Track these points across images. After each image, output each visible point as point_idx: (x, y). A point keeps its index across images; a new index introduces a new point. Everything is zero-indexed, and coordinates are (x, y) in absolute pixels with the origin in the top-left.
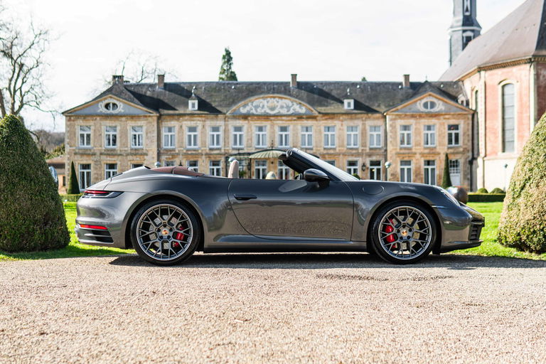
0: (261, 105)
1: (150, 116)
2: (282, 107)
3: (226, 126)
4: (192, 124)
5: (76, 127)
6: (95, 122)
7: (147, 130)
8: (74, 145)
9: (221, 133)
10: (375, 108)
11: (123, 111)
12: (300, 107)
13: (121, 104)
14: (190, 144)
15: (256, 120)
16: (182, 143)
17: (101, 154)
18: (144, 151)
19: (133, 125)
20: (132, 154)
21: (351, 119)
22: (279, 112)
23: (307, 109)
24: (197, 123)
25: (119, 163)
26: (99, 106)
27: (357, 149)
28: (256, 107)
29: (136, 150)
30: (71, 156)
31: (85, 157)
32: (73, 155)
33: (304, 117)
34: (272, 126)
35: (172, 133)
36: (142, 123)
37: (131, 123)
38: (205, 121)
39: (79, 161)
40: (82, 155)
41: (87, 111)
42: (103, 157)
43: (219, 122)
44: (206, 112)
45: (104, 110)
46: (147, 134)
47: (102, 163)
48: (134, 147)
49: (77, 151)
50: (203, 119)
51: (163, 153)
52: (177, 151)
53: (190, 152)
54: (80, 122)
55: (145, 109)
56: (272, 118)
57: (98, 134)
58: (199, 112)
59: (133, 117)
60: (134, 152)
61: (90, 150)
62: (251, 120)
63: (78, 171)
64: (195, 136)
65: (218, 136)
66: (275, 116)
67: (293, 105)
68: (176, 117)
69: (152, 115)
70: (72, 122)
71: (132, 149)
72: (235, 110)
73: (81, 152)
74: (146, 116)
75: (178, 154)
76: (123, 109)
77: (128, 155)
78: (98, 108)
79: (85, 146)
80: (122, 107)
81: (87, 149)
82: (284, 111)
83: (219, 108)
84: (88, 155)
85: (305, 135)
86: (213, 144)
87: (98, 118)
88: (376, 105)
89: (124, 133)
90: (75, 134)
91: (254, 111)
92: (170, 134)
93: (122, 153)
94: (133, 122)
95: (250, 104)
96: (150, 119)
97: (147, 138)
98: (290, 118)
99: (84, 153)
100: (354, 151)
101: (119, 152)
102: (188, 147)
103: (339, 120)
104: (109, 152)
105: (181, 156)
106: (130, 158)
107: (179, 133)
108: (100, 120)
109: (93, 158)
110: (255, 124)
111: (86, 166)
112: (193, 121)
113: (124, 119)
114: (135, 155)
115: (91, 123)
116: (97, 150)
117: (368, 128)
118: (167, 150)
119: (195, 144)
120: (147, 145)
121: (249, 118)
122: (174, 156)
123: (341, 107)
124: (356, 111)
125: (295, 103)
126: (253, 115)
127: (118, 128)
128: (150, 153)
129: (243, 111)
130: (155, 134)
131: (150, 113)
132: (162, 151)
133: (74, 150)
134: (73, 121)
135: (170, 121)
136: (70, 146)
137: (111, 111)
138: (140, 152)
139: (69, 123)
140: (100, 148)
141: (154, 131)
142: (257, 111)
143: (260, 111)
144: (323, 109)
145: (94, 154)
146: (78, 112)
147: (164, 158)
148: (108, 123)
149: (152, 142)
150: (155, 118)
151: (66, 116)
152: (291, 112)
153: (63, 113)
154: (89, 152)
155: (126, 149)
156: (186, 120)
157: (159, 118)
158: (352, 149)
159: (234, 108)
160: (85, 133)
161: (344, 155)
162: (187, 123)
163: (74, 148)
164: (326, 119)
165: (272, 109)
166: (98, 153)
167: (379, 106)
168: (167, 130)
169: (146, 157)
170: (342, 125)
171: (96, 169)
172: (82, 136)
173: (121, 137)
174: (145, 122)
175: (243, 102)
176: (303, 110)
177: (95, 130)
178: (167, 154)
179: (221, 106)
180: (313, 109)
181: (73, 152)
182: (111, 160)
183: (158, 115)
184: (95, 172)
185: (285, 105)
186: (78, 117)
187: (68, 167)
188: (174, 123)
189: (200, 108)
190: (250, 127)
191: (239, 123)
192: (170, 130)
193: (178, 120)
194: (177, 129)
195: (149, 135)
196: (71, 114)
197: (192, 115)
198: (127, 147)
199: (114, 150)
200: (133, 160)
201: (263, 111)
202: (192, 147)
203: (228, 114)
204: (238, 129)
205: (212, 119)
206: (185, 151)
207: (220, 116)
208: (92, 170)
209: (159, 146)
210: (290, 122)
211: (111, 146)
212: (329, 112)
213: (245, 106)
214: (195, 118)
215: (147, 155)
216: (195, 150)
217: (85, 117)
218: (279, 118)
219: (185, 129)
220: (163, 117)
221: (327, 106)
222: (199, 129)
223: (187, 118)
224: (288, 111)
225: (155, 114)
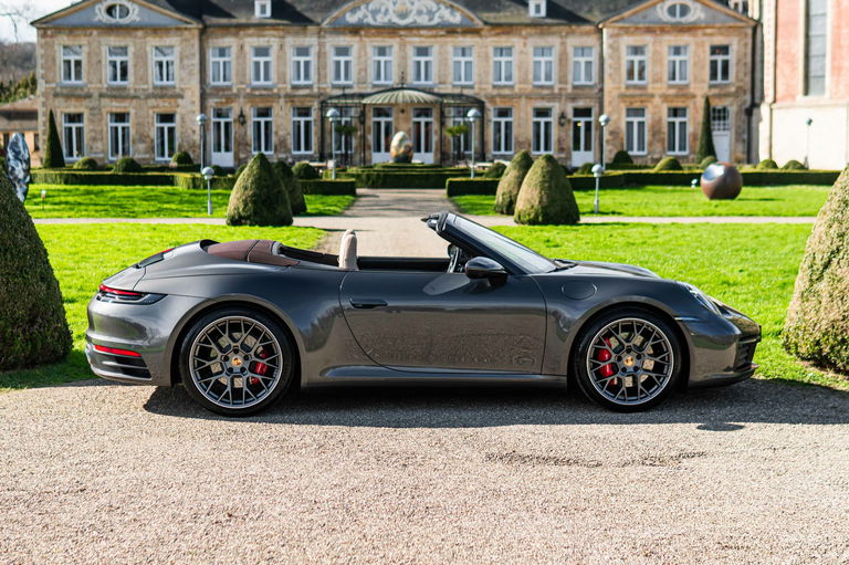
0: (383, 9)
1: (186, 29)
2: (420, 13)
3: (321, 45)
4: (261, 42)
5: (56, 47)
6: (91, 39)
7: (181, 53)
8: (54, 81)
9: (312, 58)
10: (583, 14)
11: (138, 19)
12: (452, 13)
13: (136, 6)
14: (258, 78)
15: (374, 35)
16: (244, 75)
17: (101, 96)
18: (178, 91)
19: (158, 44)
20: (155, 96)
21: (542, 34)
22: (415, 22)
23: (464, 16)
24: (271, 40)
25: (132, 111)
26: (97, 11)
27: (551, 87)
28: (375, 13)
29: (162, 88)
30: (47, 98)
31: (73, 101)
32: (51, 97)
33: (459, 30)
34: (403, 46)
35: (226, 59)
36: (172, 40)
37: (153, 41)
38: (283, 37)
39: (63, 108)
40: (68, 97)
41: (75, 19)
42: (105, 101)
43: (310, 40)
44: (285, 22)
45: (105, 18)
46: (181, 60)
47: (104, 111)
48: (159, 83)
49: (58, 90)
50: (281, 33)
51: (212, 95)
52: (235, 91)
53: (257, 93)
54: (64, 39)
55: (178, 16)
56: (402, 33)
57: (94, 60)
58: (273, 21)
59: (156, 30)
60: (158, 92)
61: (82, 88)
62: (366, 36)
63: (62, 125)
64: (266, 64)
65: (307, 64)
66: (407, 28)
67: (439, 9)
68: (233, 30)
69: (189, 26)
70: (48, 39)
71: (155, 87)
72: (336, 18)
73: (65, 91)
74: (178, 29)
75: (237, 96)
76: (138, 15)
77: (148, 97)
78: (96, 15)
79: (73, 81)
80: (136, 12)
81: (76, 88)
82: (423, 20)
83: (308, 14)
84: (78, 97)
85: (459, 62)
86: (299, 78)
87: (95, 33)
88: (586, 8)
89: (141, 58)
90: (54, 60)
91: (370, 20)
92: (221, 60)
93: (138, 94)
94: (157, 39)
95: (363, 7)
96: (186, 33)
97: (182, 67)
98: (434, 32)
99: (72, 94)
100: (546, 92)
101: (132, 92)
102: (255, 83)
103: (520, 35)
104: (114, 93)
105: (242, 100)
106: (152, 102)
107: (238, 58)
108: (99, 35)
109: (86, 102)
110: (372, 43)
111: (74, 118)
112: (264, 36)
113: (140, 33)
114: (162, 97)
115: (84, 41)
116: (94, 88)
117: (570, 50)
118: (218, 89)
119: (267, 78)
120: (182, 80)
121: (362, 33)
122: (230, 99)
123: (523, 12)
124: (549, 21)
125: (442, 7)
126: (369, 26)
127: (131, 50)
128: (188, 94)
129: (352, 19)
130: (196, 61)
131: (186, 22)
132: (208, 91)
133: (54, 89)
134: (52, 36)
135: (223, 36)
136: (47, 82)
137: (117, 20)
138: (170, 92)
139: (43, 41)
140: (99, 86)
141: (194, 55)
142: (375, 20)
143: (381, 20)
144: (491, 17)
145: (89, 96)
146: (58, 22)
147: (212, 103)
148: (114, 41)
149: (191, 74)
150: (196, 32)
151: (38, 29)
152: (436, 20)
153: (32, 23)
154: (79, 92)
155: (145, 87)
156: (251, 36)
157: (203, 32)
158: (542, 87)
159: (335, 14)
160: (73, 58)
161: (529, 97)
162: (252, 41)
163: (54, 85)
164: (498, 34)
165: (403, 15)
166: (96, 95)
167: (590, 11)
168: (217, 51)
169: (180, 101)
170: (525, 44)
171: (92, 121)
172: (68, 63)
173: (135, 66)
174: (179, 39)
175: (350, 4)
176: (456, 19)
177: (89, 54)
178: (216, 96)
179: (312, 9)
180: (472, 16)
181: (52, 92)
182: (117, 106)
183: (201, 26)
184: (91, 127)
185: (425, 10)
186: (59, 30)
187: (42, 119)
188: (229, 41)
189: (274, 15)
190: (363, 48)
191: (343, 40)
192: (222, 52)
193: (236, 35)
194: (234, 50)
195: (186, 62)
196: (46, 25)
197: (261, 26)
198: (147, 83)
199: (124, 88)
200: (158, 106)
201: (386, 20)
202: (262, 82)
203: (324, 25)
204: (343, 51)
205: (297, 34)
206: (248, 90)
207: (311, 28)
208: (85, 124)
209: (203, 80)
210: (433, 40)
211: (119, 82)
212: (503, 21)
213: (354, 10)
214: (267, 32)
215: (182, 97)
216: (266, 89)
217: (72, 30)
218: (415, 32)
219: (249, 51)
220: (210, 30)
221: (499, 11)
222: (274, 51)
223: (251, 31)
224: (431, 20)
225: (195, 25)
